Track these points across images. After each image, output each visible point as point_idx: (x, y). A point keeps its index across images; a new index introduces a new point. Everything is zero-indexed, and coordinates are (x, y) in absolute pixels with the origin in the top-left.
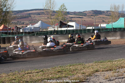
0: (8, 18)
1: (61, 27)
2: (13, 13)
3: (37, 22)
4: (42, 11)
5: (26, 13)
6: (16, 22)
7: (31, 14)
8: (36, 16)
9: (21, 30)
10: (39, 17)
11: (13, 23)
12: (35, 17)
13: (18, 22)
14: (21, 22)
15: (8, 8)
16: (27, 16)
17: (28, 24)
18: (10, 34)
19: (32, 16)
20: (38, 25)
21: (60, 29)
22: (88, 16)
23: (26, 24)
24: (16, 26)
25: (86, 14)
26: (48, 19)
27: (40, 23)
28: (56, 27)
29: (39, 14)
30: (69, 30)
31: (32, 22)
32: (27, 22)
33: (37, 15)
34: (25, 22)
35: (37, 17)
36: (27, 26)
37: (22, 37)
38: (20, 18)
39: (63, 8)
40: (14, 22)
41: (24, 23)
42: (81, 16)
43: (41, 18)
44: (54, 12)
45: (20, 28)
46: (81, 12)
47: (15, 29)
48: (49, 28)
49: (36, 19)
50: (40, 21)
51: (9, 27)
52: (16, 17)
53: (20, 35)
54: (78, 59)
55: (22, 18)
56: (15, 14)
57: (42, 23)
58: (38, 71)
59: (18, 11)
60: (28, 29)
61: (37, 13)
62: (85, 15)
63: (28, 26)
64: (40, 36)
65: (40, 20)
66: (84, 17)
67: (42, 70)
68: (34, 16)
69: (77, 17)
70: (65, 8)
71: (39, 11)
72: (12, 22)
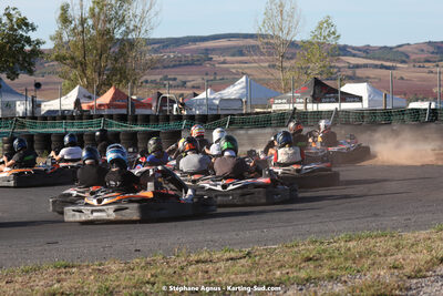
0: (131, 64)
1: (316, 99)
2: (150, 47)
3: (232, 82)
4: (251, 42)
5: (193, 47)
6: (158, 78)
7: (214, 50)
8: (228, 58)
9: (175, 106)
10: (241, 62)
11: (146, 82)
12: (224, 62)
13: (166, 78)
14: (175, 79)
15: (131, 27)
16: (196, 57)
17: (200, 88)
18: (135, 120)
19: (215, 58)
20: (234, 91)
21: (312, 107)
22: (415, 61)
23: (193, 87)
24: (160, 94)
25: (408, 57)
26: (273, 71)
27: (244, 84)
28: (298, 100)
29: (240, 52)
30: (347, 112)
31: (215, 79)
32: (198, 80)
33: (233, 55)
34: (190, 78)
35: (233, 63)
36: (196, 95)
37: (180, 131)
38: (174, 66)
39: (327, 33)
40: (150, 78)
41: (185, 83)
42: (388, 60)
43: (249, 68)
44: (293, 44)
45: (173, 102)
46: (391, 48)
47: (154, 104)
48: (276, 101)
49: (227, 70)
50: (244, 79)
51: (134, 97)
52: (159, 61)
53: (172, 123)
54: (376, 215)
55: (180, 65)
56: (156, 51)
57: (249, 86)
58: (233, 255)
59: (168, 39)
60: (200, 104)
61: (235, 47)
62: (404, 58)
63: (202, 96)
64: (242, 132)
65: (243, 74)
66: (399, 65)
67: (249, 253)
68: (222, 59)
69: (376, 66)
70: (334, 33)
71: (241, 42)
72: (143, 79)
